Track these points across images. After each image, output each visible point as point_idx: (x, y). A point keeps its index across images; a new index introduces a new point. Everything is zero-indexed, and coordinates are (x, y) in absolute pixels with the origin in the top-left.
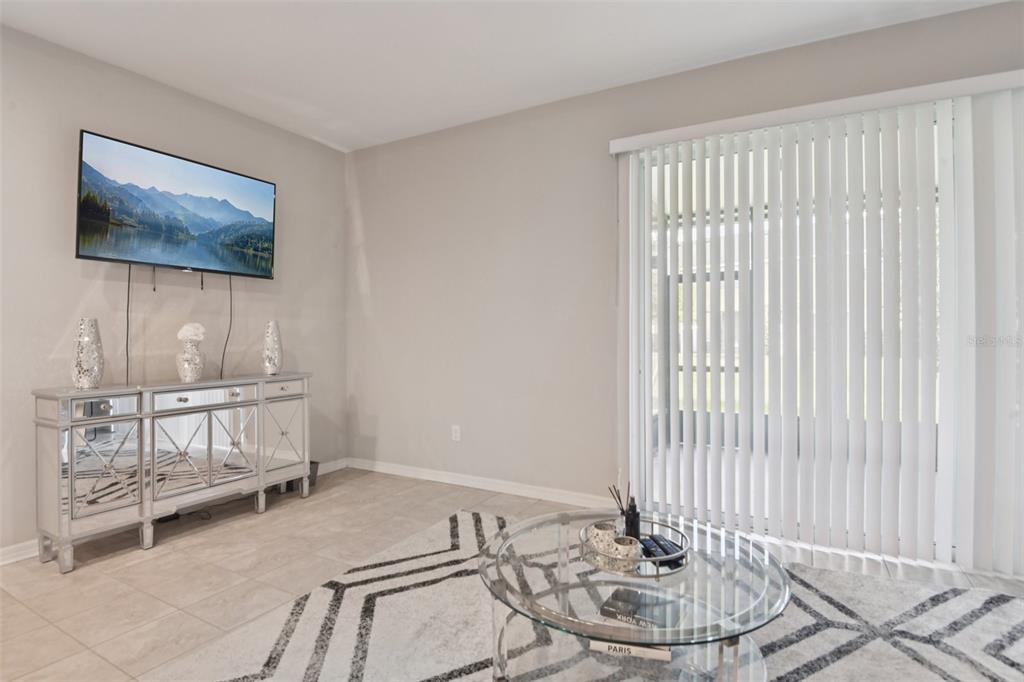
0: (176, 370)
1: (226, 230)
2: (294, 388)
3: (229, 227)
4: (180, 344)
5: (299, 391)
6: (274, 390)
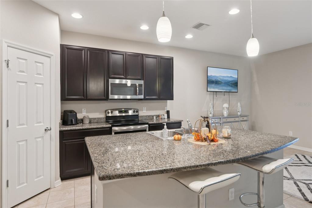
0: (223, 114)
1: (232, 81)
2: (245, 118)
3: (233, 81)
4: (223, 108)
5: (246, 119)
6: (241, 119)
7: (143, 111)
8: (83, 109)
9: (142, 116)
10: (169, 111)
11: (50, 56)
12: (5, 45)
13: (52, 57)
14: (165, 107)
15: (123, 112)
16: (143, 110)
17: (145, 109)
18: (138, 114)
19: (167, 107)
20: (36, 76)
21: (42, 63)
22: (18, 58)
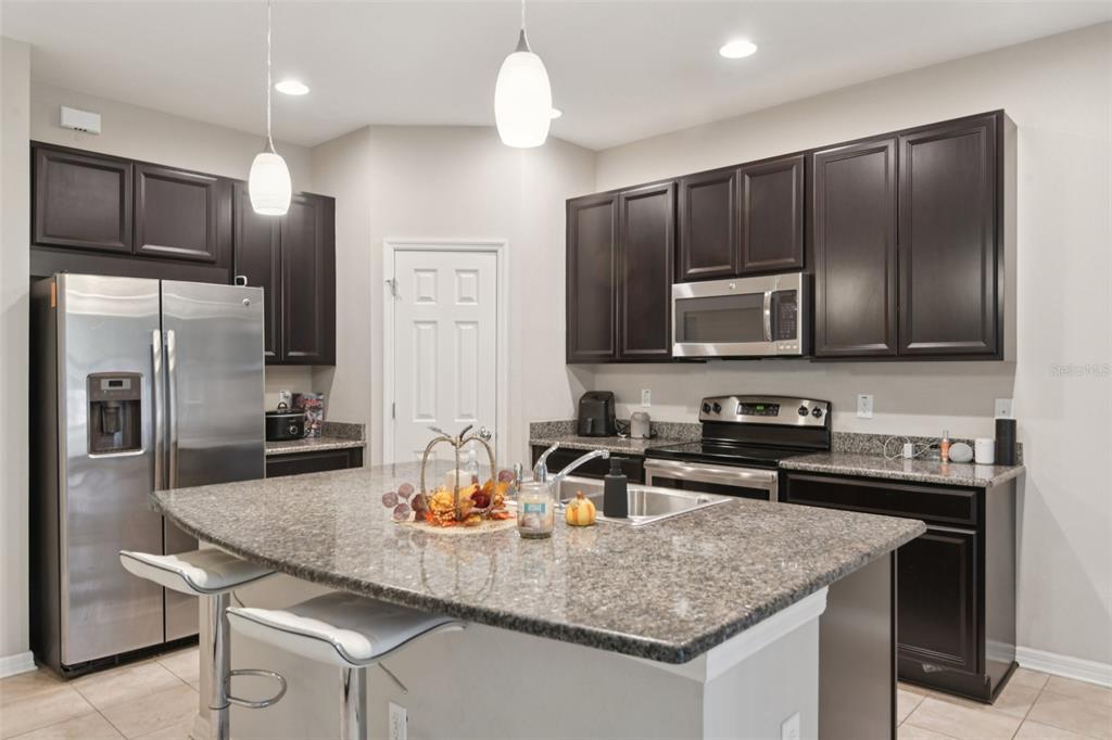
7: (860, 414)
8: (643, 391)
9: (848, 435)
10: (1013, 423)
11: (495, 248)
12: (388, 250)
13: (500, 250)
14: (998, 401)
15: (758, 408)
16: (856, 410)
17: (870, 405)
18: (821, 422)
19: (1011, 397)
20: (458, 303)
21: (475, 271)
22: (417, 270)
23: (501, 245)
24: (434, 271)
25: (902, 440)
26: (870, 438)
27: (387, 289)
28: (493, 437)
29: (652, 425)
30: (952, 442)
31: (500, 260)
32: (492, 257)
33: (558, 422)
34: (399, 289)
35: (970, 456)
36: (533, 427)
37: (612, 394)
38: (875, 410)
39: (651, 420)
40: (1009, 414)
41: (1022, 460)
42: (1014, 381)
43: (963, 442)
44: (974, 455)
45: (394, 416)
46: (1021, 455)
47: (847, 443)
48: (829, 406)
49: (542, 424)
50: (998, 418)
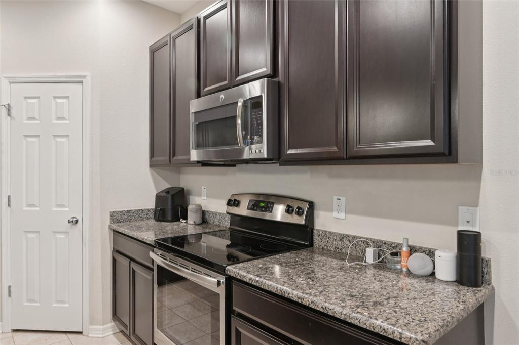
7: (335, 214)
9: (325, 233)
10: (477, 237)
11: (80, 79)
12: (5, 83)
13: (85, 81)
14: (462, 210)
15: (261, 205)
16: (332, 210)
17: (343, 207)
18: (301, 220)
19: (476, 205)
20: (55, 122)
21: (67, 97)
22: (26, 98)
23: (84, 77)
24: (38, 97)
25: (367, 242)
26: (343, 237)
27: (4, 111)
28: (80, 221)
29: (204, 213)
30: (412, 250)
31: (84, 88)
32: (79, 86)
33: (139, 210)
34: (13, 112)
35: (429, 270)
36: (112, 214)
37: (183, 189)
38: (347, 212)
39: (203, 209)
40: (474, 225)
41: (490, 279)
42: (479, 188)
43: (424, 252)
44: (434, 268)
45: (9, 205)
46: (489, 273)
47: (324, 240)
48: (311, 205)
49: (121, 212)
50: (461, 228)
